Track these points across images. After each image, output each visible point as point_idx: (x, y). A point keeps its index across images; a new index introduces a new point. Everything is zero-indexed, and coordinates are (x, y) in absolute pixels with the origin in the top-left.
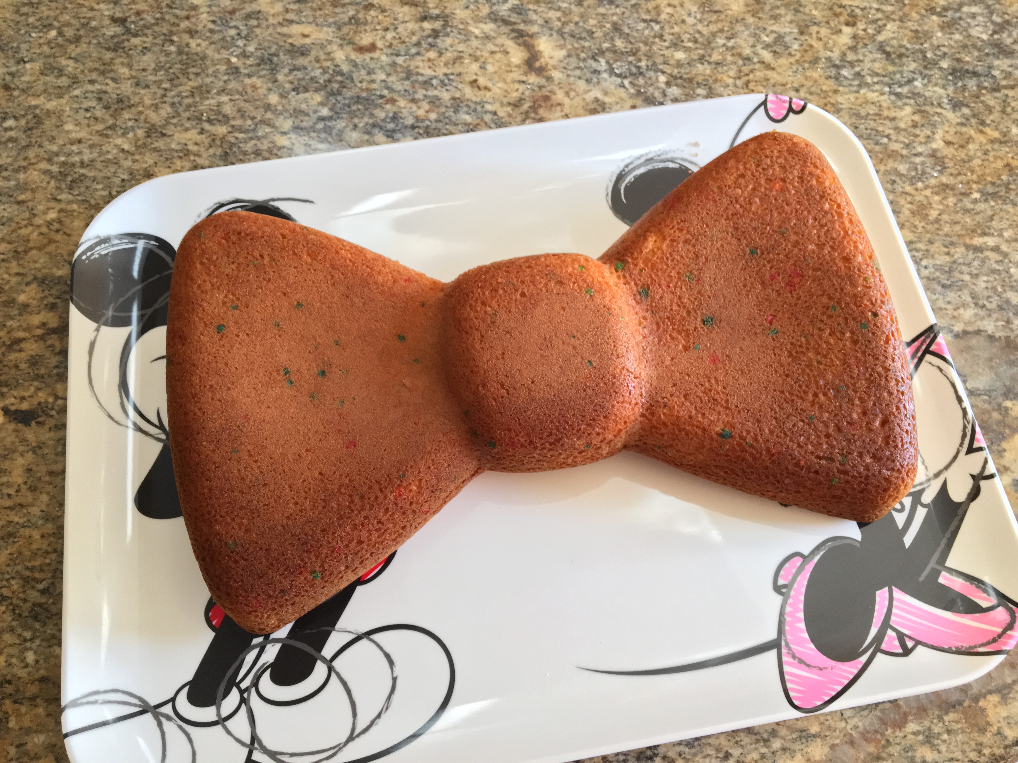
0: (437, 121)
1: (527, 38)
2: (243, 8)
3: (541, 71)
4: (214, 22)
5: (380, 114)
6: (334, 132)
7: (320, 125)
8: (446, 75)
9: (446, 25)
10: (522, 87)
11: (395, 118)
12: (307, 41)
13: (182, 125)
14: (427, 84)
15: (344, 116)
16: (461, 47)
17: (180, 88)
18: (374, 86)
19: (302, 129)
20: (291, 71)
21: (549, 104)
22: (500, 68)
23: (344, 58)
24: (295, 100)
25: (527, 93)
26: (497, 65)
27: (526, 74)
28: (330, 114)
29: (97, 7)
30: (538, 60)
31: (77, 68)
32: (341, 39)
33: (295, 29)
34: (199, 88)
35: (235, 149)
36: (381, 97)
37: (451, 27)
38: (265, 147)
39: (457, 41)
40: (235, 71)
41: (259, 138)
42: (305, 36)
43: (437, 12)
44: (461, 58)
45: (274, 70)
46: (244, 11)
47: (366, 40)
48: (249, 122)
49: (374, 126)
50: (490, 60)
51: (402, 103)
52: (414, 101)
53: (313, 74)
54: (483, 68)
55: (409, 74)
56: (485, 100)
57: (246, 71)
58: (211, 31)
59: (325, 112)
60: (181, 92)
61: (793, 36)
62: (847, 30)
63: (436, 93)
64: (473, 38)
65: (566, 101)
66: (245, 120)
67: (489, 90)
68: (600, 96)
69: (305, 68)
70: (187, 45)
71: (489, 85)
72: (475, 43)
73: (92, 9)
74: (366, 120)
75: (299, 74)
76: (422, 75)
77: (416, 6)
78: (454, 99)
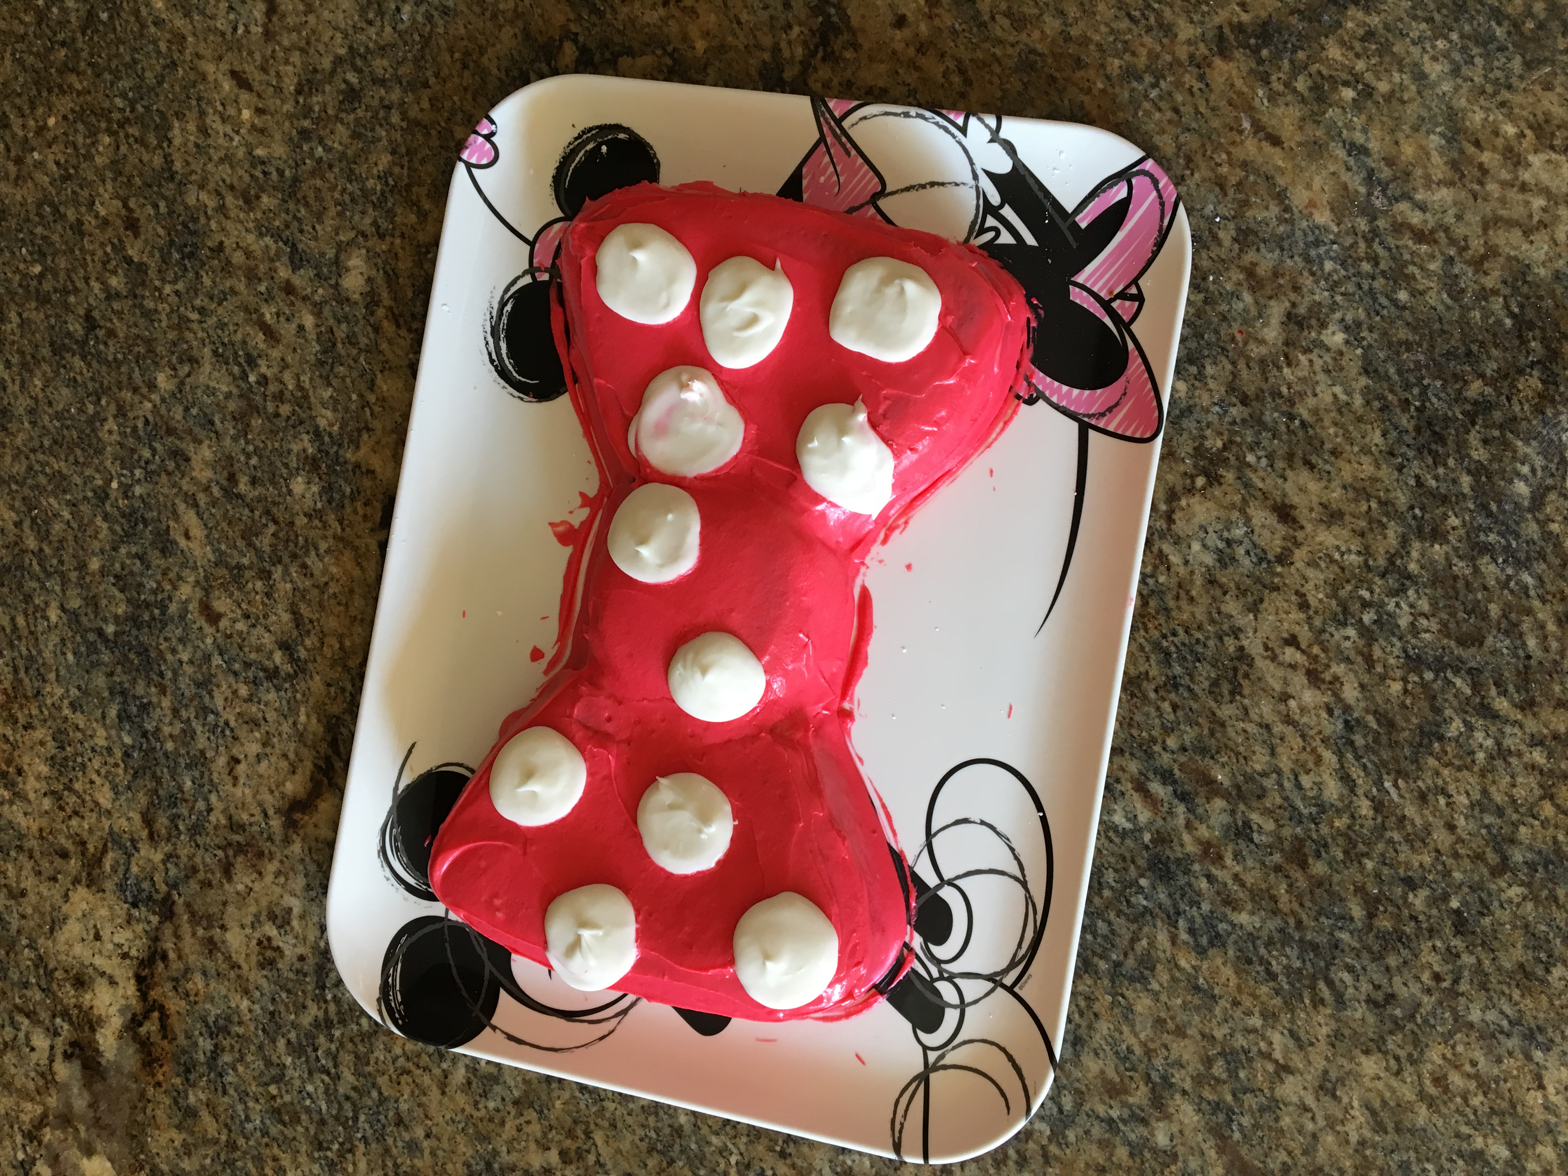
0: (166, 755)
1: (326, 781)
2: (181, 439)
3: (291, 825)
4: (147, 422)
5: (140, 689)
6: (94, 657)
7: (92, 637)
8: (227, 723)
9: (290, 677)
10: (259, 818)
11: (145, 708)
12: (183, 543)
13: (14, 499)
14: (204, 711)
15: (117, 653)
16: (271, 716)
17: (53, 460)
18: (169, 657)
19: (78, 621)
20: (137, 556)
21: (255, 861)
22: (269, 777)
23: (184, 598)
24: (107, 588)
25: (255, 828)
26: (272, 771)
27: (278, 811)
28: (111, 637)
29: (93, 283)
30: (303, 813)
31: (13, 334)
32: (205, 577)
33: (190, 518)
34: (64, 478)
35: (18, 574)
36: (161, 675)
37: (292, 685)
38: (37, 602)
39: (277, 704)
40: (102, 495)
41: (43, 587)
42: (187, 536)
43: (303, 654)
44: (258, 725)
45: (128, 536)
46: (178, 442)
47: (221, 604)
48: (55, 562)
49: (123, 693)
50: (273, 759)
51: (166, 703)
52: (175, 712)
53: (145, 581)
54: (259, 758)
55: (205, 684)
56: (220, 787)
57: (108, 508)
58: (135, 429)
59: (110, 629)
60: (48, 464)
61: (506, 1094)
62: (553, 1157)
63: (199, 729)
64: (290, 721)
65: (269, 878)
66: (54, 556)
67: (234, 785)
68: (296, 911)
69: (148, 567)
70: (105, 420)
71: (242, 780)
72: (286, 728)
73: (87, 280)
74: (125, 678)
75: (138, 566)
76: (212, 697)
77: (297, 626)
78: (202, 752)
